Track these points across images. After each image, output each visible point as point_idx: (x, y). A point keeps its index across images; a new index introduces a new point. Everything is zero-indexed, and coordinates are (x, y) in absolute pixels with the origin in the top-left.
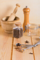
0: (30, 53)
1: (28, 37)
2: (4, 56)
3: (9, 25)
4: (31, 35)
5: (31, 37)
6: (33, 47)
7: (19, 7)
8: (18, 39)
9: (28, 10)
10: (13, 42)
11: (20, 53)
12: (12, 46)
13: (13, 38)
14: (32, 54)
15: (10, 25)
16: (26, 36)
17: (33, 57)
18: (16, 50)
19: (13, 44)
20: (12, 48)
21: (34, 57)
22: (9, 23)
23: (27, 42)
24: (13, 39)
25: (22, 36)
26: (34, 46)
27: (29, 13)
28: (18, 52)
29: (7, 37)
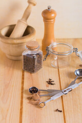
0: (57, 110)
1: (52, 69)
2: (6, 116)
3: (14, 45)
4: (58, 65)
5: (58, 69)
6: (62, 94)
7: (34, 5)
8: (33, 74)
9: (53, 15)
10: (23, 83)
11: (38, 109)
12: (22, 93)
13: (23, 72)
14: (61, 111)
15: (16, 45)
16: (48, 66)
17: (63, 119)
18: (29, 103)
19: (22, 88)
20: (22, 97)
21: (65, 119)
22: (15, 41)
23: (50, 82)
24: (23, 75)
25: (41, 67)
26: (65, 93)
27: (54, 21)
28: (33, 107)
29: (11, 69)
